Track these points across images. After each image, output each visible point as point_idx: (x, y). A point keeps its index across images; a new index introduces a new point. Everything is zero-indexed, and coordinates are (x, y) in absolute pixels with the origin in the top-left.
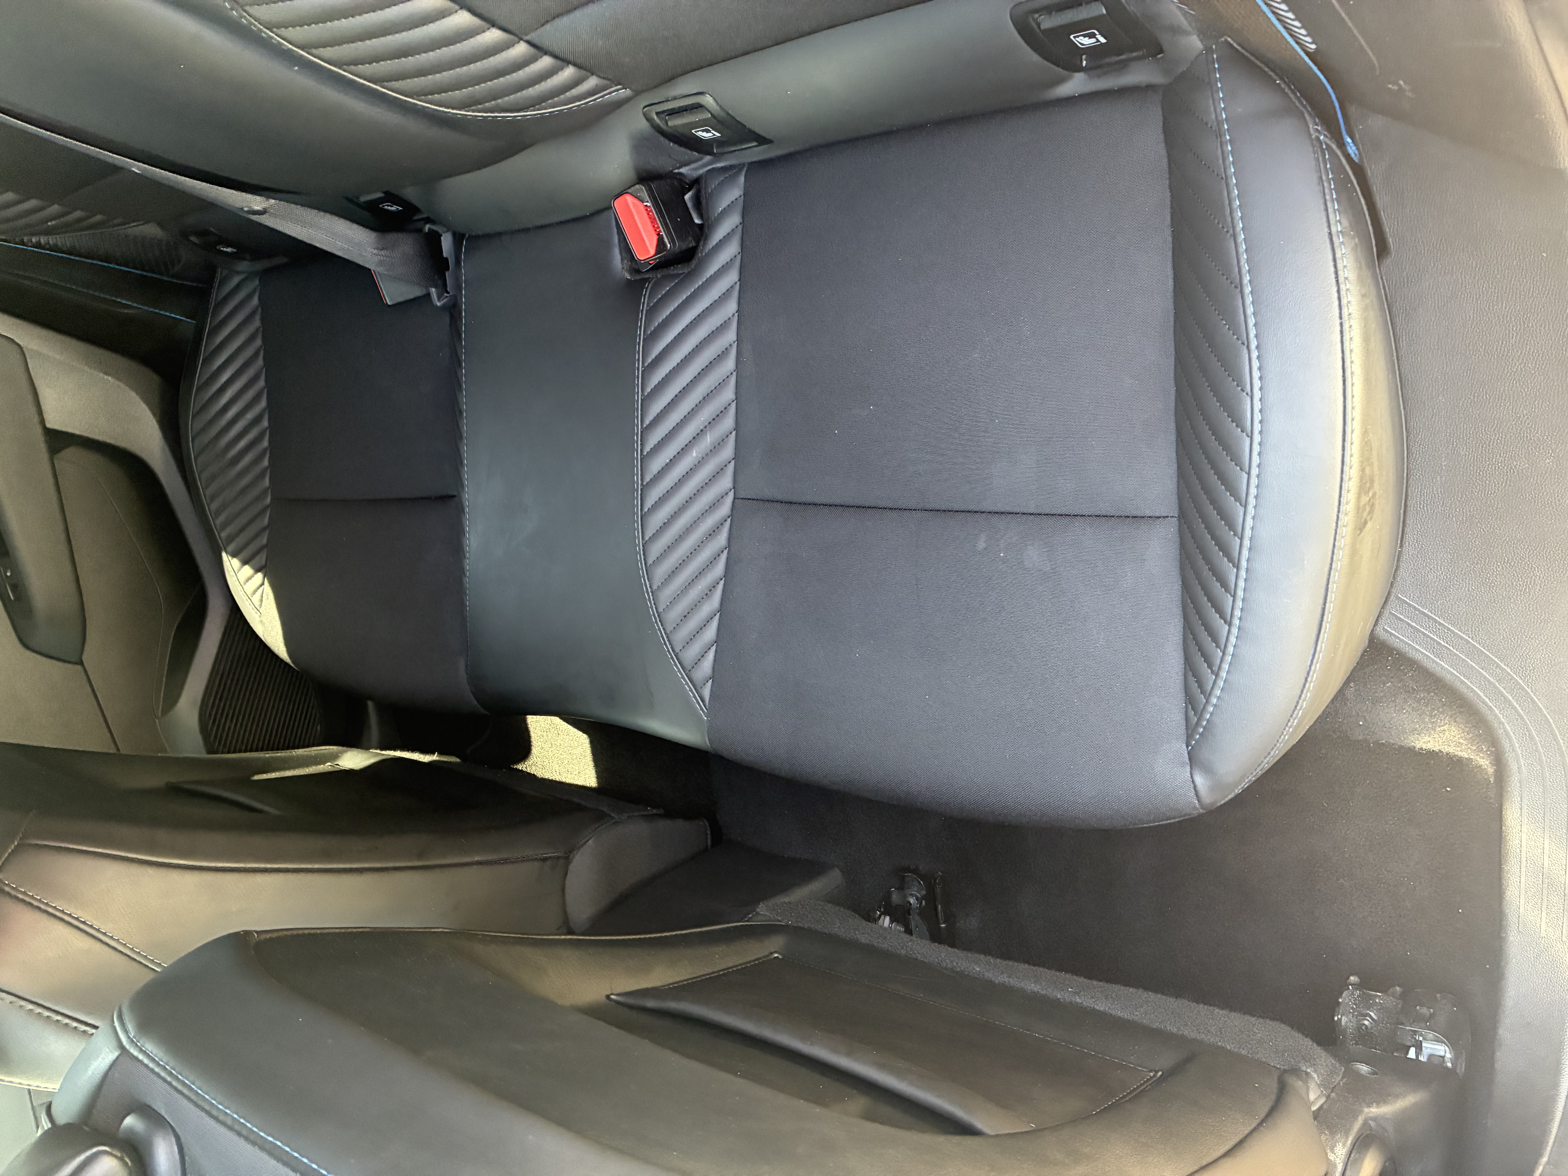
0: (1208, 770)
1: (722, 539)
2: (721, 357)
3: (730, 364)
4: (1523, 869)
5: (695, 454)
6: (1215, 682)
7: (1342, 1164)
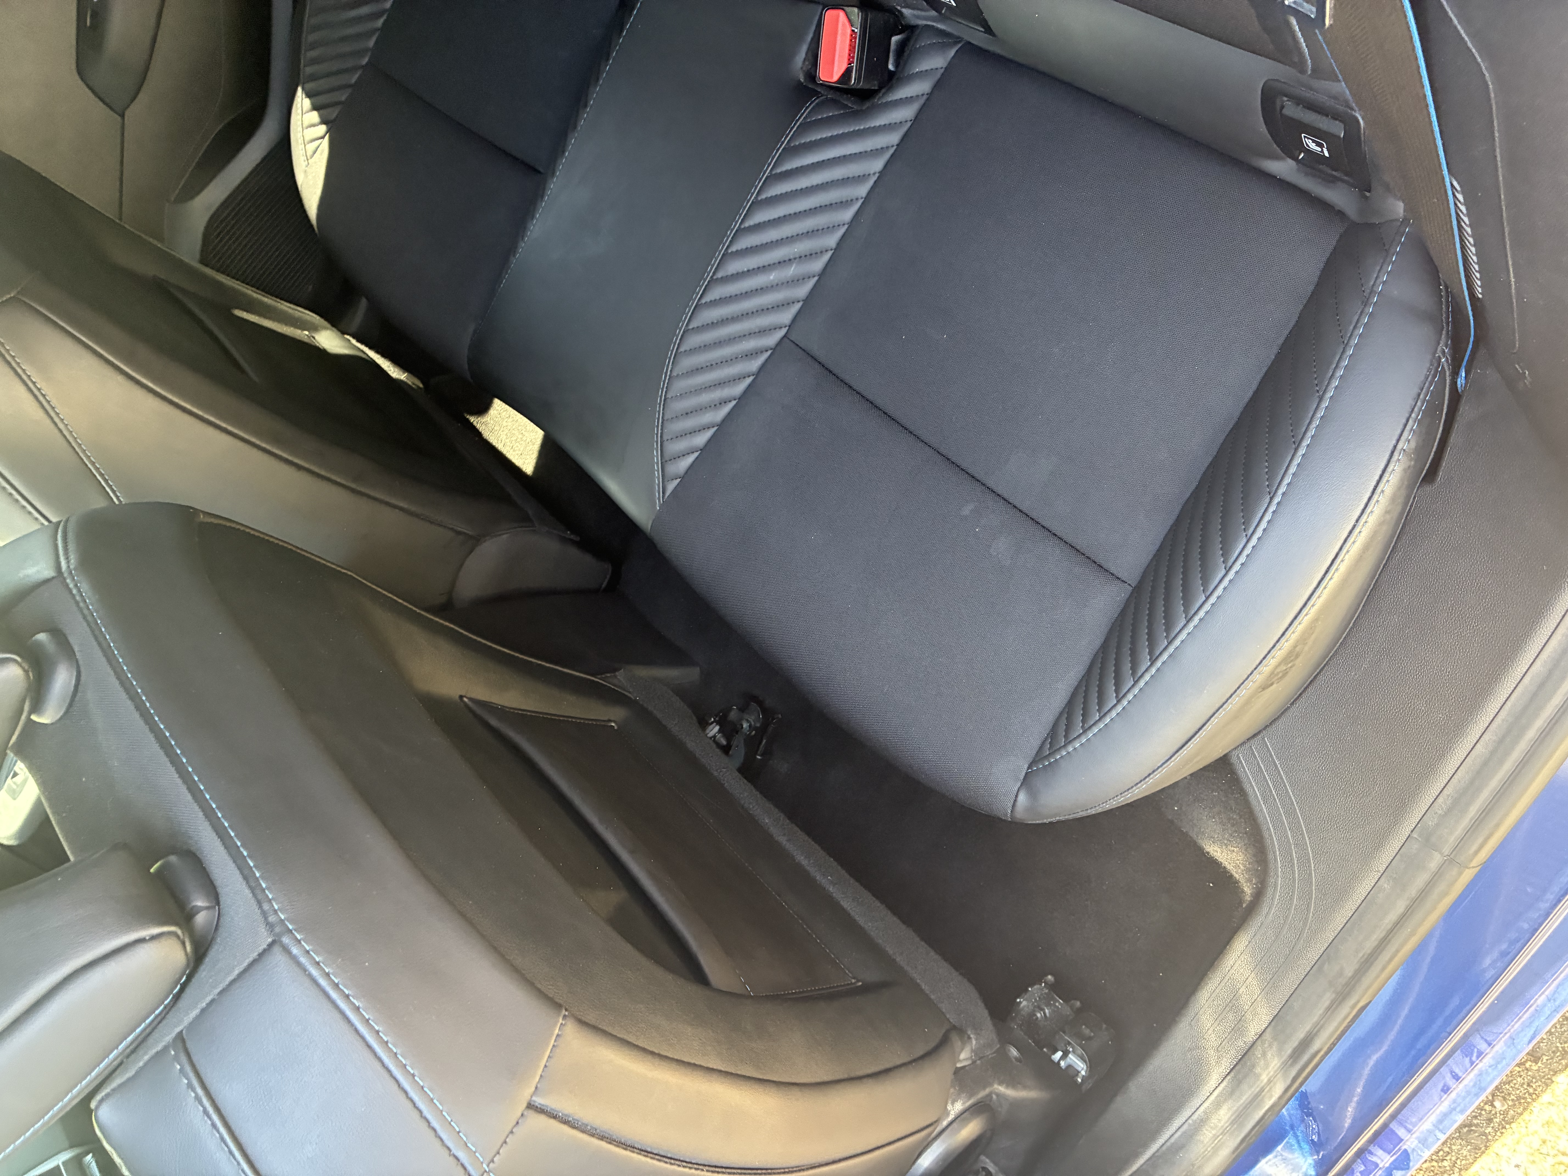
0: (1033, 795)
1: (755, 365)
2: (844, 204)
3: (847, 215)
4: (1223, 984)
5: (772, 277)
6: (1079, 736)
7: (953, 1116)
